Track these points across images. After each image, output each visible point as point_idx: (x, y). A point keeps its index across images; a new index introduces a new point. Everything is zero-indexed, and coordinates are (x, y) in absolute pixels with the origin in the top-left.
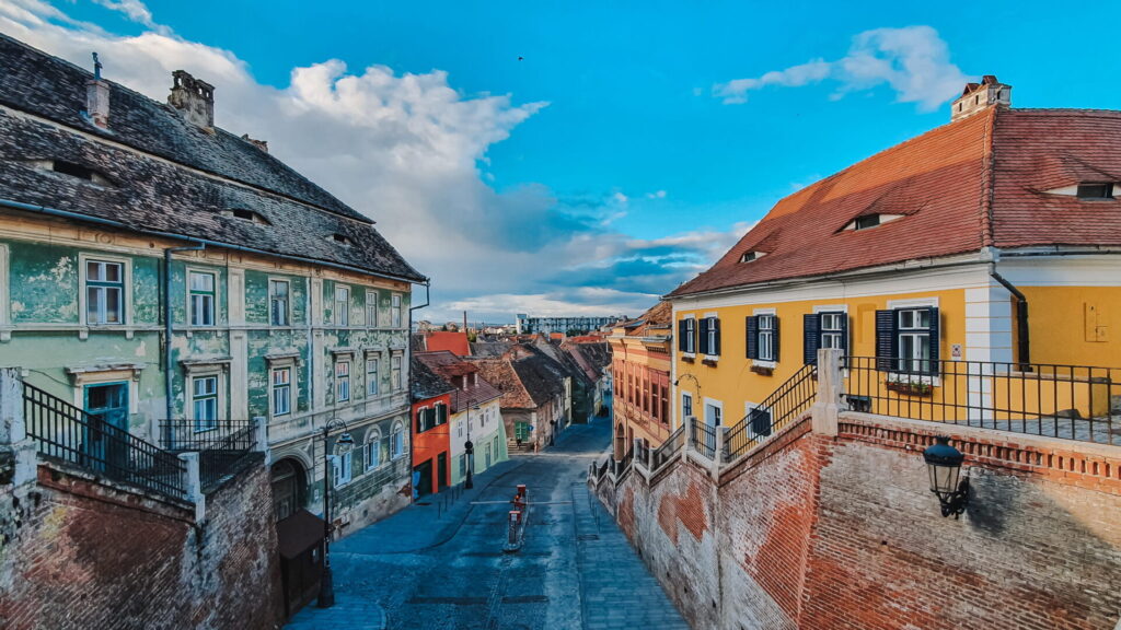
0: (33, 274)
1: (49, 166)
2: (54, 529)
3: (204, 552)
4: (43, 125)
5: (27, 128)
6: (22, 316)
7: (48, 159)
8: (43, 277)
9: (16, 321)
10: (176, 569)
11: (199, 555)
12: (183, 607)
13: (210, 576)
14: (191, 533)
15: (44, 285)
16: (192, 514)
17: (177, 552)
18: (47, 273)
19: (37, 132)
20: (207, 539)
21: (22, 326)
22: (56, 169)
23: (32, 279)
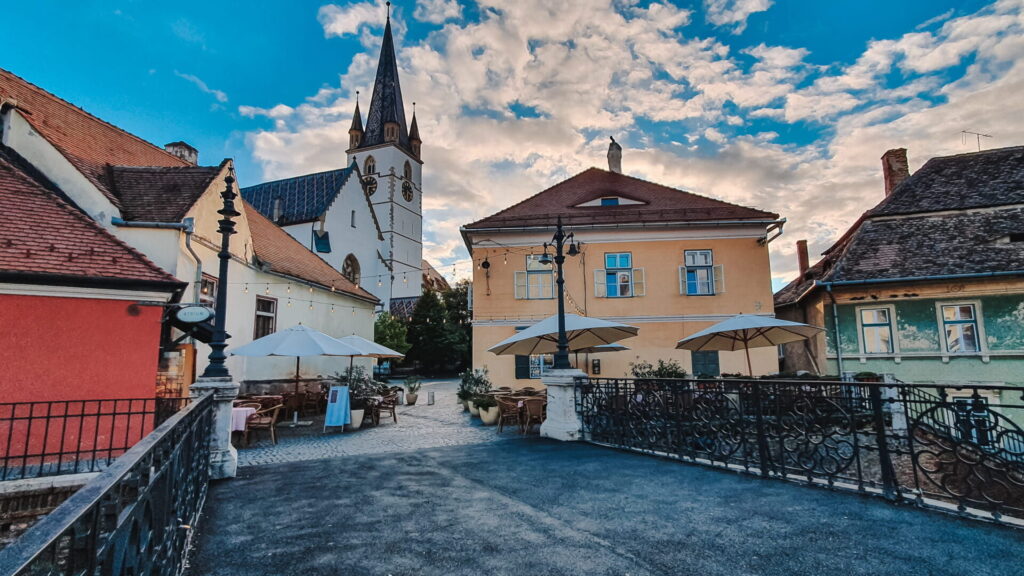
0: (1000, 317)
1: (1007, 240)
4: (1007, 211)
5: (994, 218)
6: (995, 346)
7: (1003, 236)
8: (1007, 318)
9: (991, 349)
15: (1009, 323)
18: (1010, 315)
19: (1002, 217)
21: (996, 353)
22: (1012, 240)
23: (999, 320)
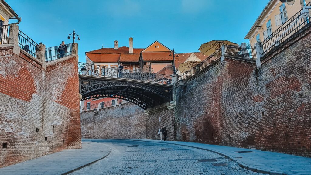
2: (226, 68)
3: (259, 78)
10: (247, 81)
11: (257, 79)
12: (250, 93)
13: (262, 88)
14: (254, 71)
16: (255, 64)
17: (248, 76)
20: (261, 74)
